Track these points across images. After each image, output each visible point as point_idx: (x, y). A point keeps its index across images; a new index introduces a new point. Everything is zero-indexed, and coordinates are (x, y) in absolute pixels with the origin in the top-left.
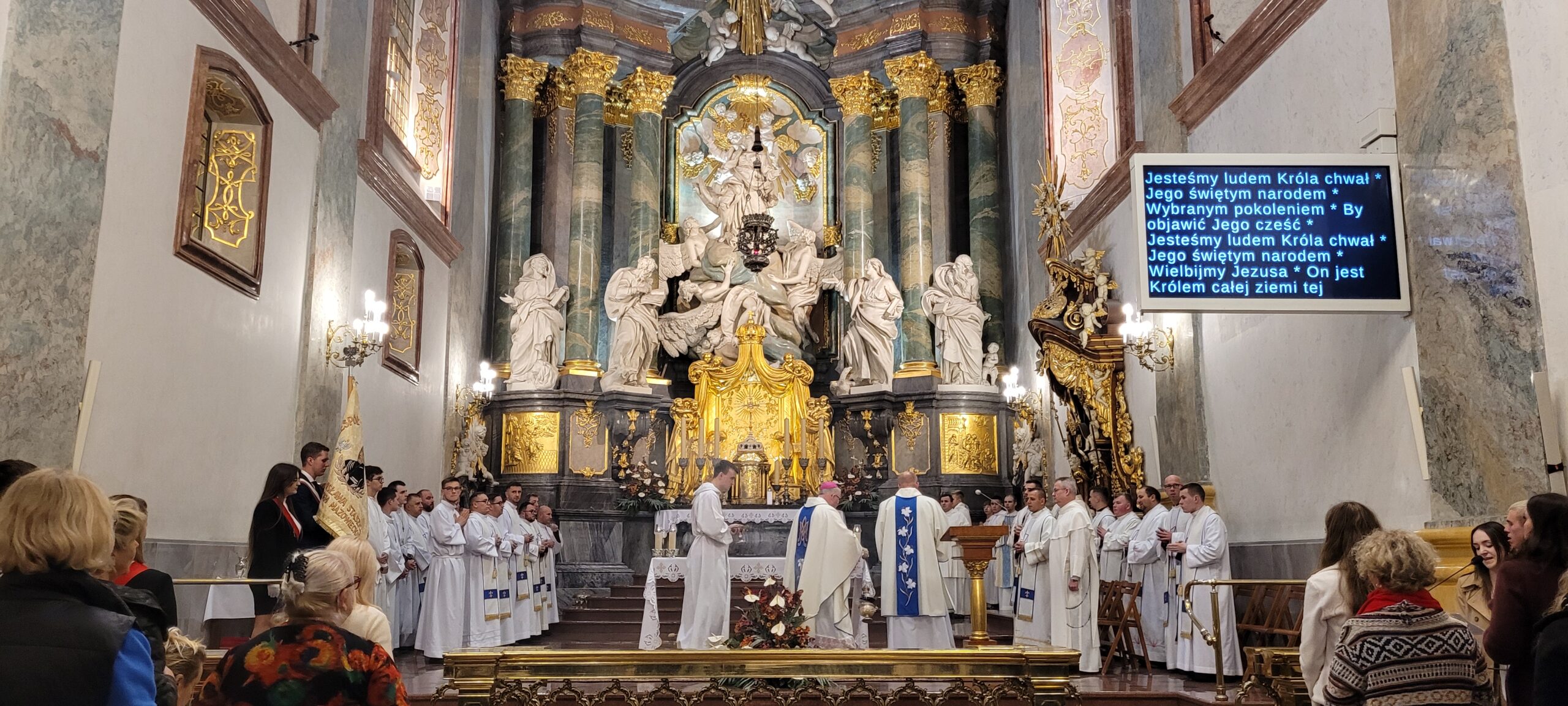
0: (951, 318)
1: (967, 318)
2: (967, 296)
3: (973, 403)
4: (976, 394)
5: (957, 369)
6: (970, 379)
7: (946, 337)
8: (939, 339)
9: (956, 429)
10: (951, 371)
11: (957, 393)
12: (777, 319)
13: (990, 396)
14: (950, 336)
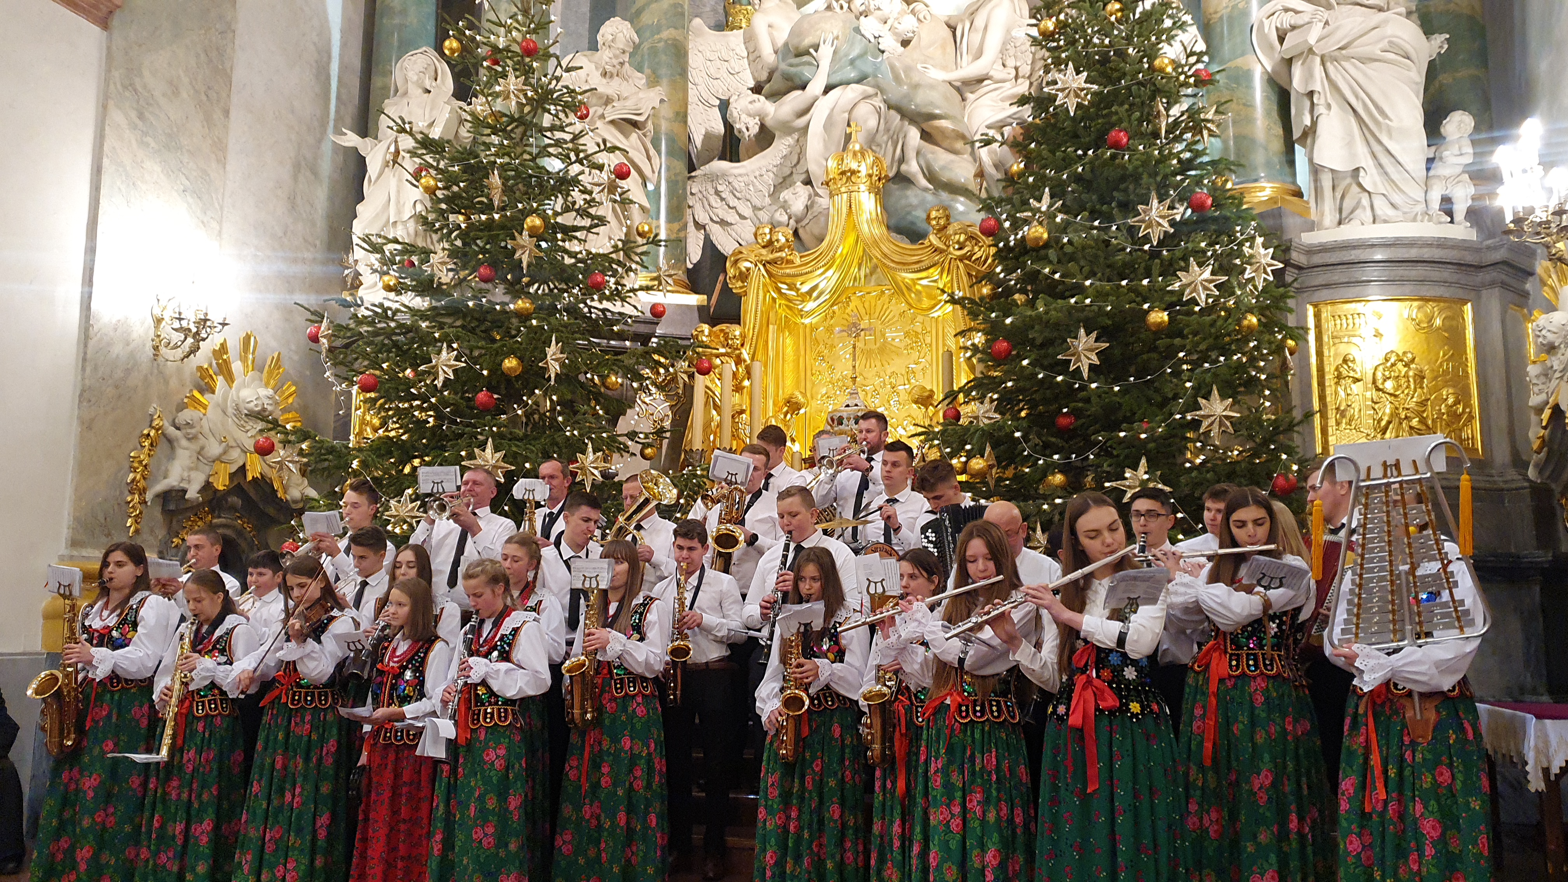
0: (1333, 58)
1: (1376, 51)
3: (1399, 271)
4: (1411, 243)
5: (1355, 189)
6: (1390, 212)
7: (1321, 109)
8: (1302, 119)
9: (1353, 340)
10: (1338, 195)
11: (1354, 247)
12: (933, 153)
13: (1453, 247)
14: (1329, 106)
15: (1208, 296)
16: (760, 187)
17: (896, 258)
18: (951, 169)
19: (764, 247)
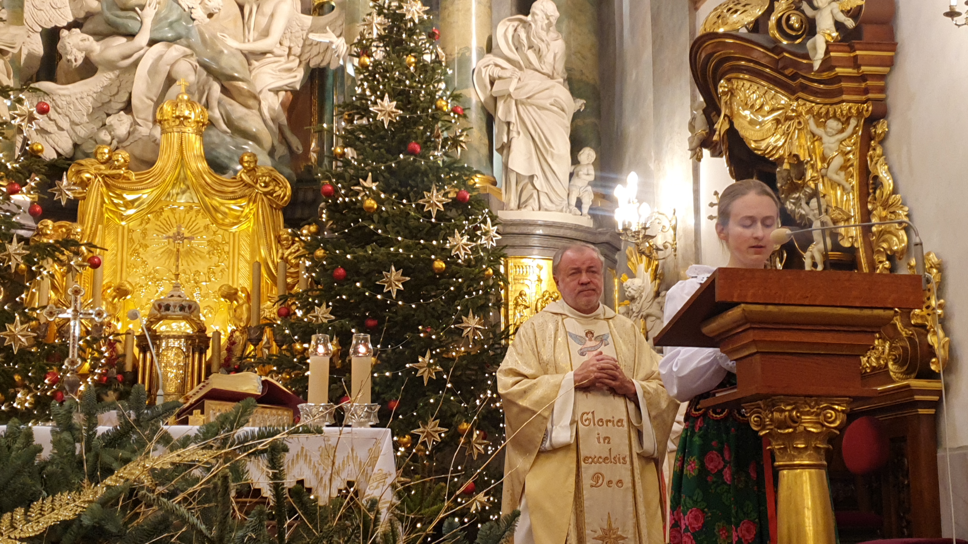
0: (523, 103)
1: (547, 103)
2: (547, 69)
3: (553, 242)
4: (561, 226)
5: (530, 186)
6: (549, 205)
7: (514, 134)
8: (500, 138)
9: (526, 282)
10: (519, 189)
11: (531, 225)
12: (231, 105)
13: (581, 231)
14: (519, 133)
15: (465, 254)
16: (80, 107)
17: (217, 188)
18: (246, 121)
19: (102, 163)
